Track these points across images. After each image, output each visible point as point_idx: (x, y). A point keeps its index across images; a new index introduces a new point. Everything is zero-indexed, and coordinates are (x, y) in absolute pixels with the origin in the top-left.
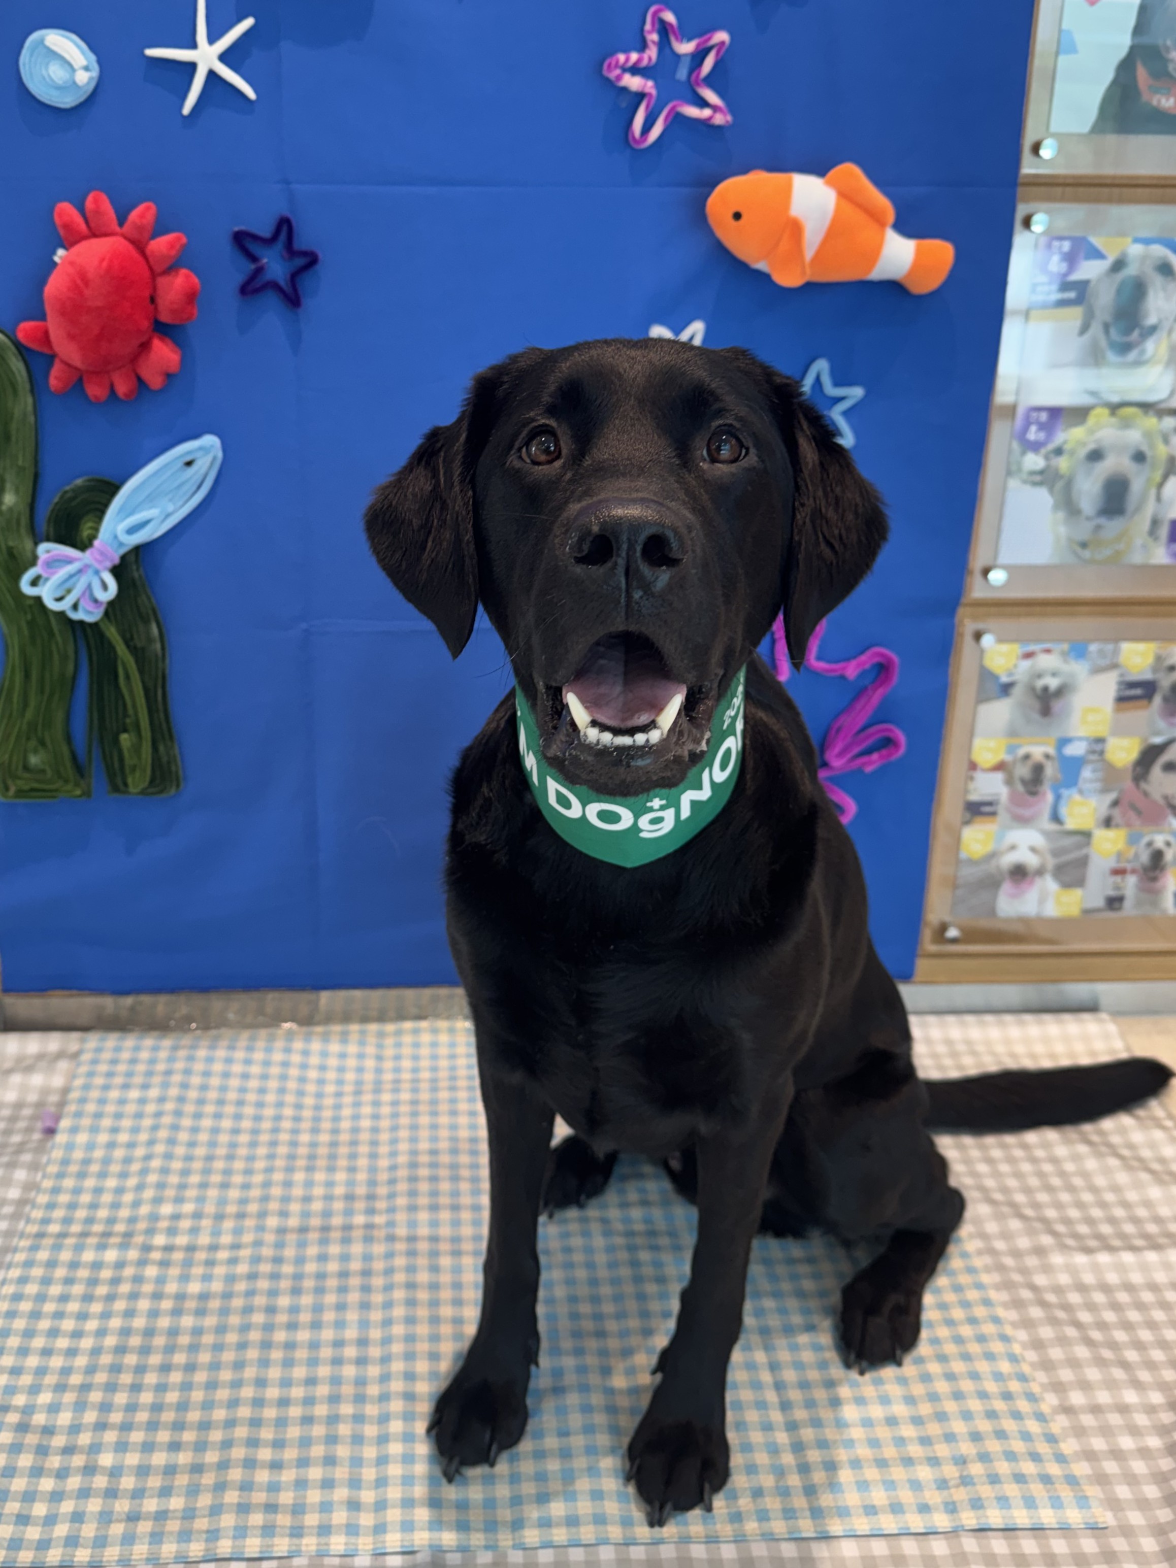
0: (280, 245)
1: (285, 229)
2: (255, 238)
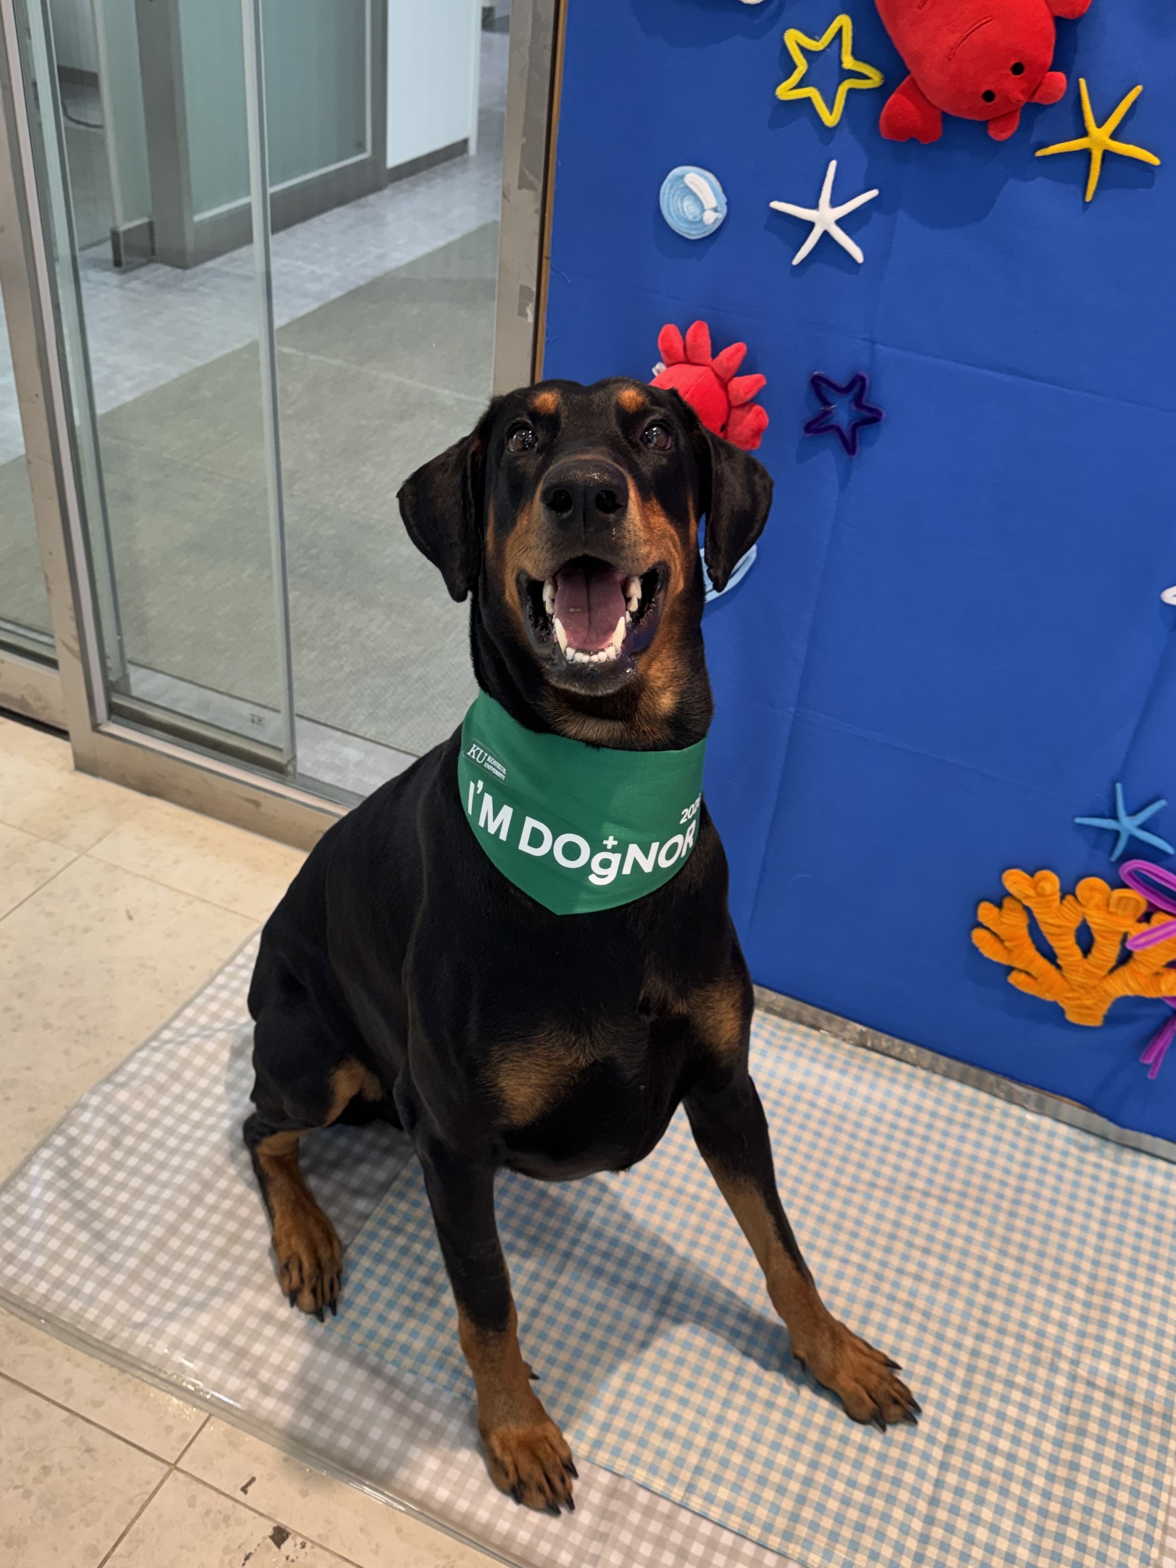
0: (850, 397)
1: (859, 384)
2: (831, 384)
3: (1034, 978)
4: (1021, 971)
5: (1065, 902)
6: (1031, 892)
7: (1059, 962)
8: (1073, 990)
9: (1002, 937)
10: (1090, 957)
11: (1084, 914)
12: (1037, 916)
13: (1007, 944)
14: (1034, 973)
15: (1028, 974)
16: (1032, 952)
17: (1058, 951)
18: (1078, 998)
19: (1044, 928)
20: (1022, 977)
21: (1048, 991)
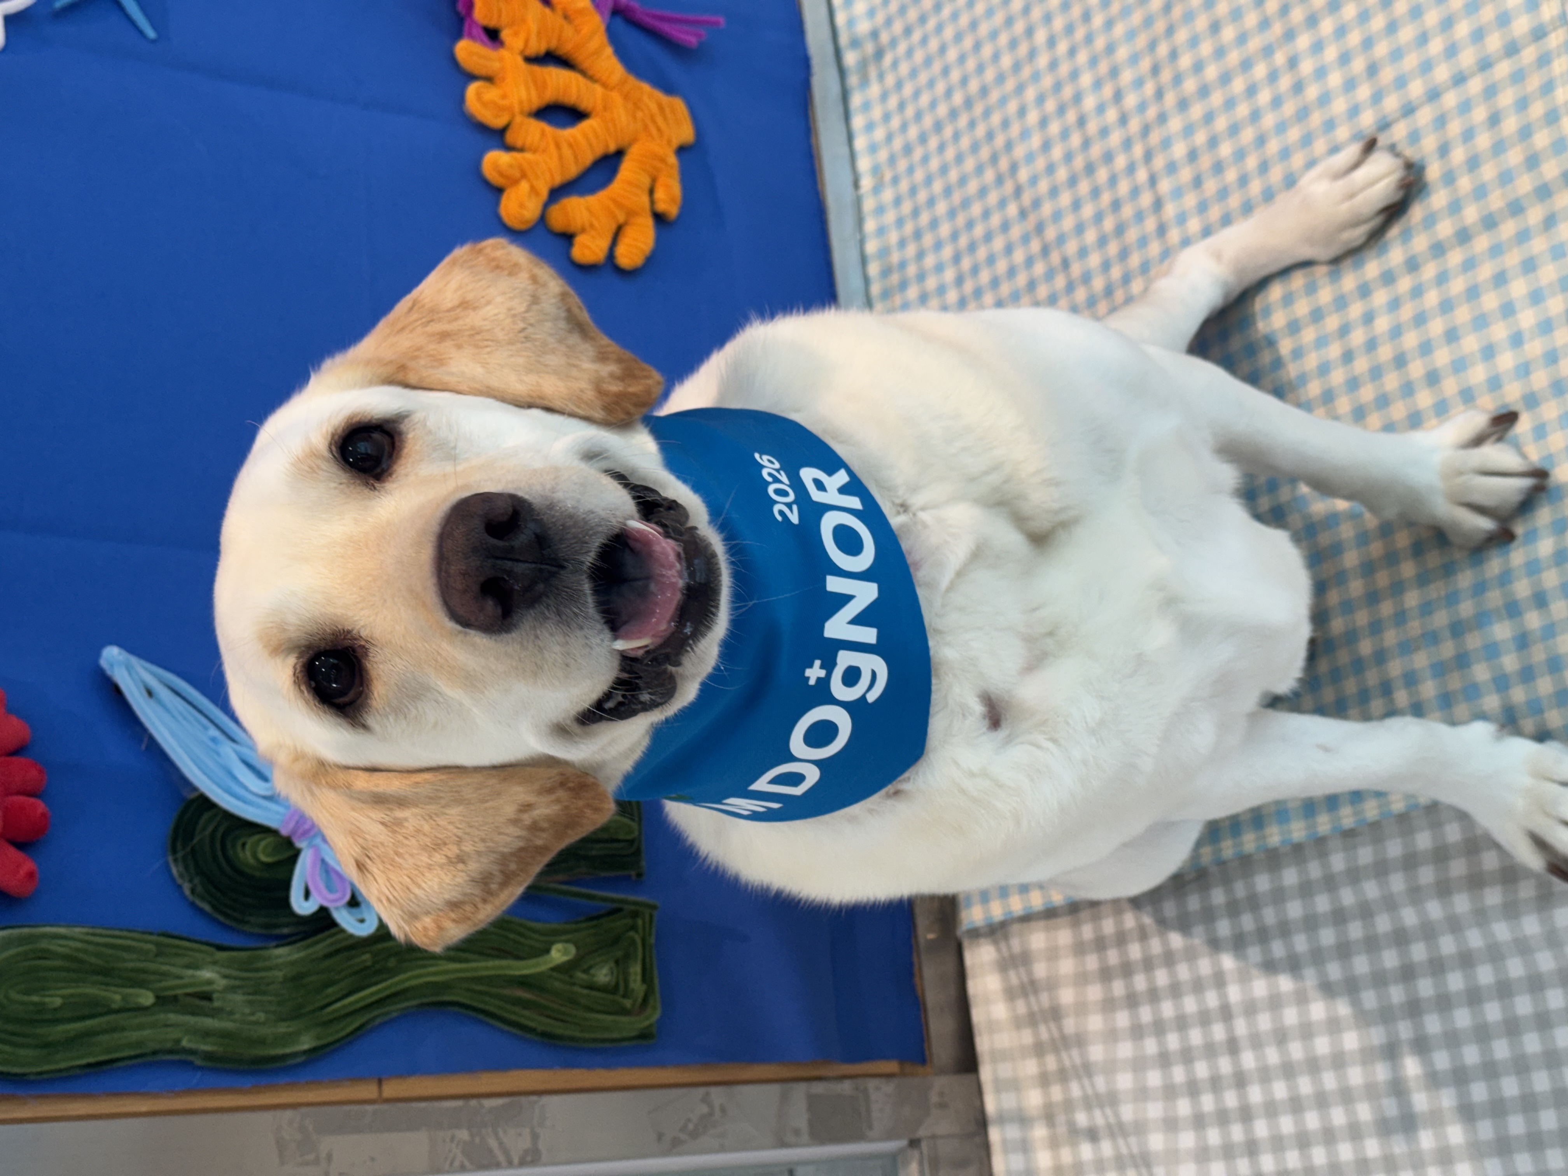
3: (654, 180)
4: (652, 202)
5: (519, 144)
6: (524, 186)
7: (612, 148)
8: (646, 128)
9: (614, 227)
10: (584, 104)
11: (522, 112)
12: (558, 180)
13: (621, 218)
14: (646, 181)
15: (651, 192)
16: (617, 186)
17: (599, 151)
18: (654, 121)
19: (573, 171)
20: (660, 194)
21: (663, 160)
